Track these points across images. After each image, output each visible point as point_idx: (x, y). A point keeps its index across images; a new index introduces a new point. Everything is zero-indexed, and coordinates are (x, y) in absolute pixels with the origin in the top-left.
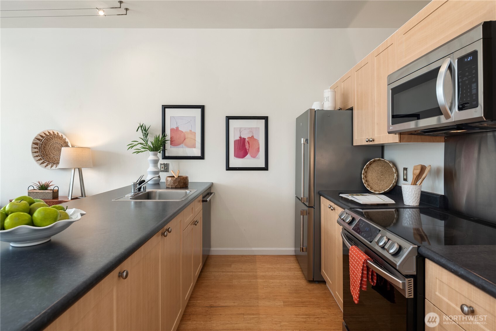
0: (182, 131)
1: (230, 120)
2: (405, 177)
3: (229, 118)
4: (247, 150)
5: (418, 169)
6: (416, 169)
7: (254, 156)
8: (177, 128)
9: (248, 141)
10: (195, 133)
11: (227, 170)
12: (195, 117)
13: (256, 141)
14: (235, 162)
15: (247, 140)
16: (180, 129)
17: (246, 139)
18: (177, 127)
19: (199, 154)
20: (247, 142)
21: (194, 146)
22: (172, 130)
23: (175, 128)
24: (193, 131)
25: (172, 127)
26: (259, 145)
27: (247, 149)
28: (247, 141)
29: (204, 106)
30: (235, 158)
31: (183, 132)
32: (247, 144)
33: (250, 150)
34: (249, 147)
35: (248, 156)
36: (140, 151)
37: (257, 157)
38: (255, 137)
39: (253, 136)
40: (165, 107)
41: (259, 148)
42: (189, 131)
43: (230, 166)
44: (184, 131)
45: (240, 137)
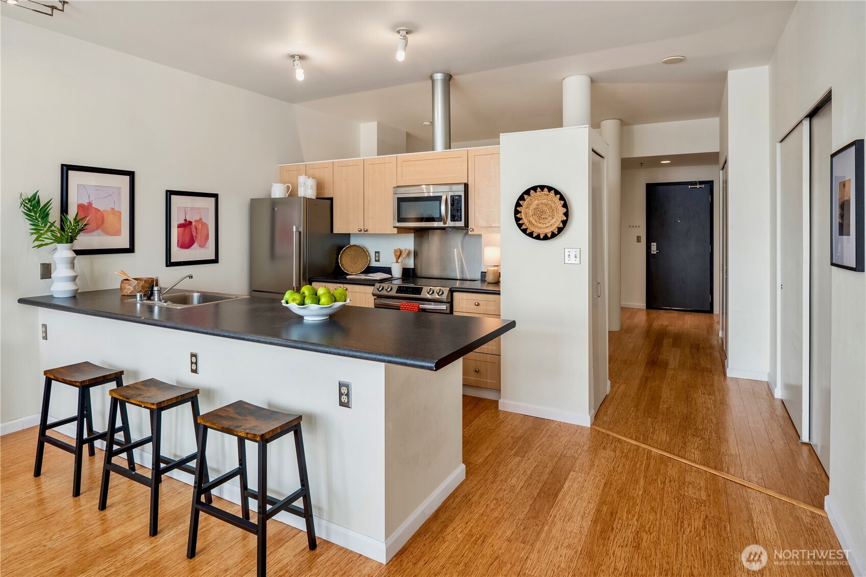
0: (99, 208)
1: (171, 196)
2: (377, 259)
3: (170, 193)
4: (194, 238)
6: (397, 252)
7: (202, 246)
8: (90, 205)
9: (195, 225)
10: (120, 213)
11: (167, 265)
12: (120, 188)
13: (205, 226)
14: (178, 254)
15: (194, 223)
16: (94, 205)
17: (192, 222)
18: (90, 203)
19: (127, 245)
20: (194, 227)
21: (118, 233)
22: (80, 207)
23: (86, 204)
24: (116, 209)
25: (81, 202)
26: (208, 230)
27: (194, 236)
28: (193, 225)
29: (134, 172)
30: (179, 249)
31: (99, 210)
32: (194, 229)
33: (197, 238)
34: (197, 233)
35: (196, 245)
36: (43, 243)
37: (206, 246)
38: (203, 221)
39: (201, 219)
40: (67, 168)
41: (208, 235)
42: (109, 209)
43: (172, 260)
44: (101, 209)
45: (186, 220)
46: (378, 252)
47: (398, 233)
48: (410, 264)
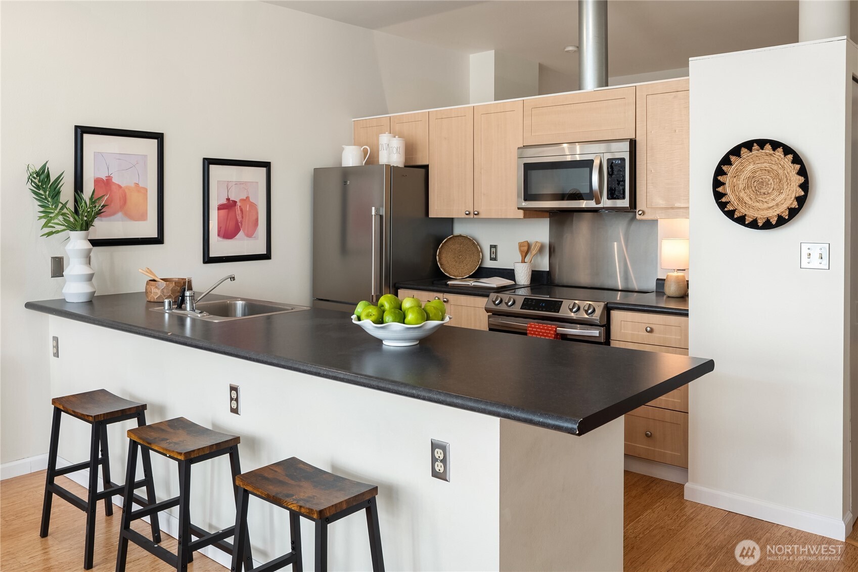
0: (120, 184)
1: (210, 166)
2: (493, 256)
3: (208, 162)
4: (239, 224)
5: (525, 246)
6: (523, 246)
7: (250, 235)
8: (109, 179)
9: (240, 206)
10: (146, 190)
11: (205, 262)
12: (145, 156)
13: (254, 206)
15: (239, 204)
16: (114, 180)
17: (236, 202)
18: (109, 177)
19: (154, 234)
20: (239, 209)
21: (143, 217)
22: (98, 181)
23: (104, 178)
24: (141, 185)
25: (99, 175)
26: (257, 213)
27: (240, 221)
28: (238, 207)
29: (163, 134)
30: (219, 239)
31: (120, 187)
32: (239, 211)
33: (243, 224)
34: (243, 217)
35: (241, 234)
36: (54, 230)
37: (254, 236)
38: (251, 200)
39: (247, 198)
40: (81, 131)
41: (257, 220)
42: (133, 185)
43: (211, 255)
44: (123, 185)
45: (228, 199)
46: (495, 247)
47: (525, 217)
48: (544, 265)
